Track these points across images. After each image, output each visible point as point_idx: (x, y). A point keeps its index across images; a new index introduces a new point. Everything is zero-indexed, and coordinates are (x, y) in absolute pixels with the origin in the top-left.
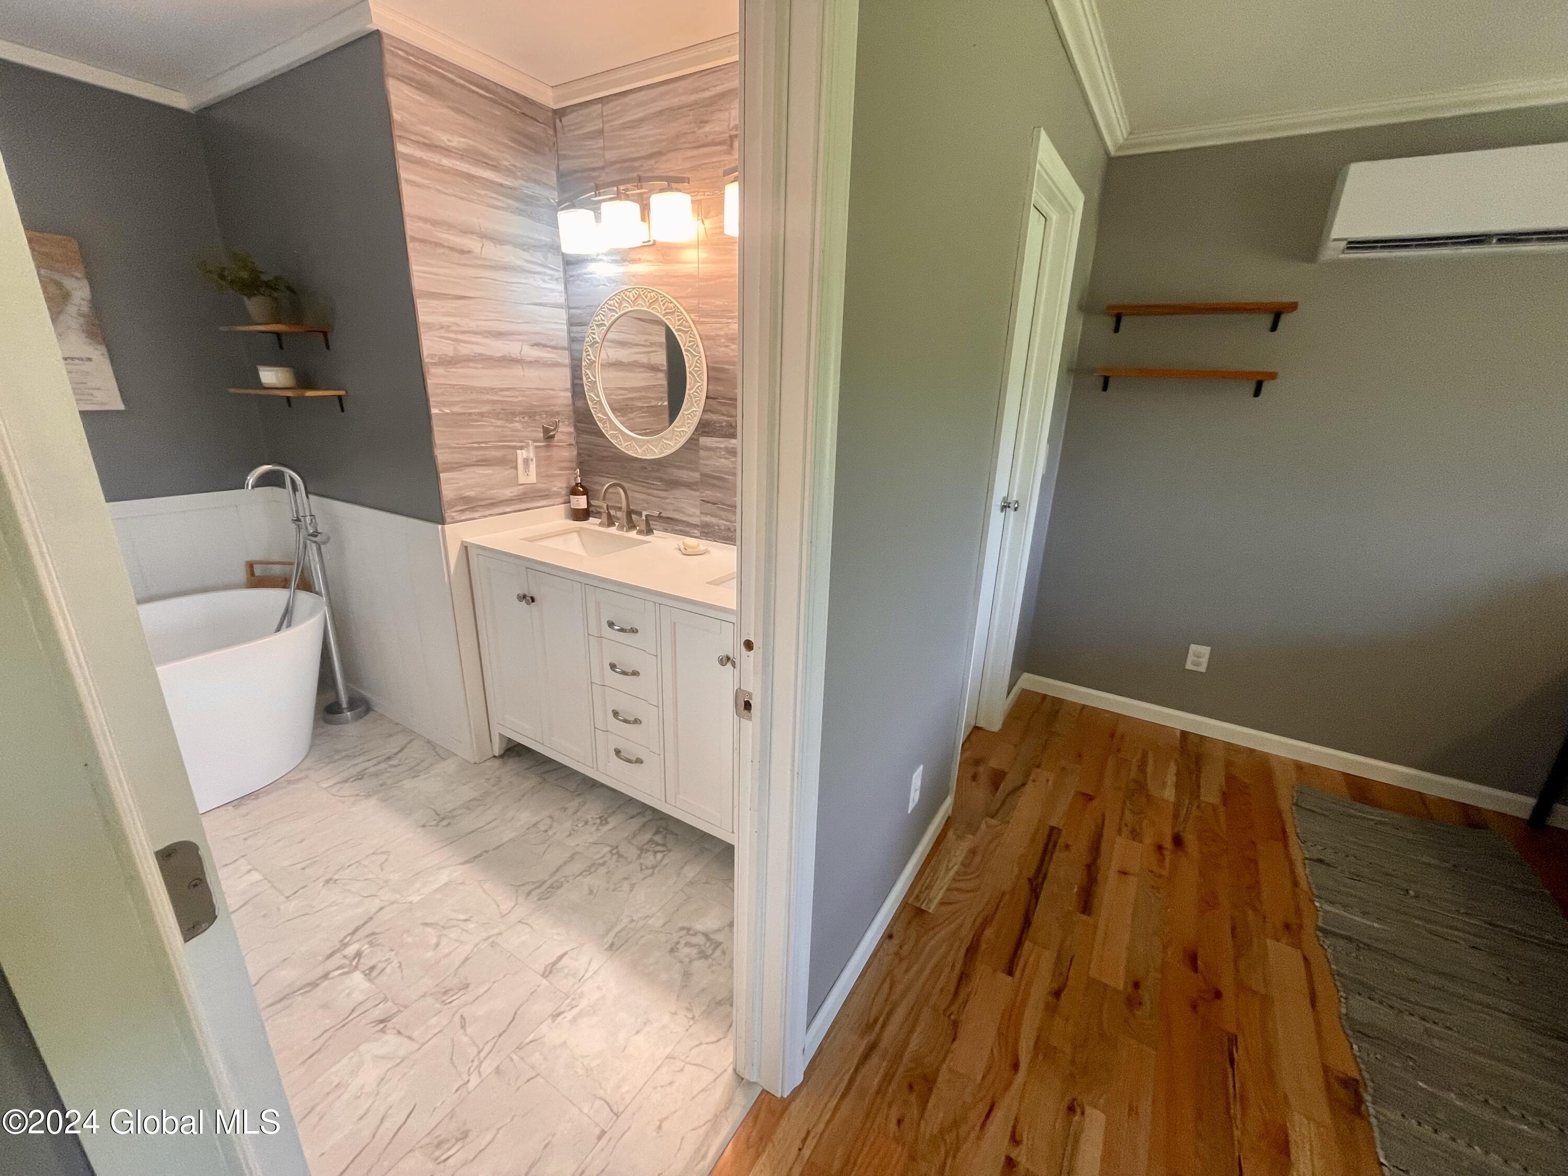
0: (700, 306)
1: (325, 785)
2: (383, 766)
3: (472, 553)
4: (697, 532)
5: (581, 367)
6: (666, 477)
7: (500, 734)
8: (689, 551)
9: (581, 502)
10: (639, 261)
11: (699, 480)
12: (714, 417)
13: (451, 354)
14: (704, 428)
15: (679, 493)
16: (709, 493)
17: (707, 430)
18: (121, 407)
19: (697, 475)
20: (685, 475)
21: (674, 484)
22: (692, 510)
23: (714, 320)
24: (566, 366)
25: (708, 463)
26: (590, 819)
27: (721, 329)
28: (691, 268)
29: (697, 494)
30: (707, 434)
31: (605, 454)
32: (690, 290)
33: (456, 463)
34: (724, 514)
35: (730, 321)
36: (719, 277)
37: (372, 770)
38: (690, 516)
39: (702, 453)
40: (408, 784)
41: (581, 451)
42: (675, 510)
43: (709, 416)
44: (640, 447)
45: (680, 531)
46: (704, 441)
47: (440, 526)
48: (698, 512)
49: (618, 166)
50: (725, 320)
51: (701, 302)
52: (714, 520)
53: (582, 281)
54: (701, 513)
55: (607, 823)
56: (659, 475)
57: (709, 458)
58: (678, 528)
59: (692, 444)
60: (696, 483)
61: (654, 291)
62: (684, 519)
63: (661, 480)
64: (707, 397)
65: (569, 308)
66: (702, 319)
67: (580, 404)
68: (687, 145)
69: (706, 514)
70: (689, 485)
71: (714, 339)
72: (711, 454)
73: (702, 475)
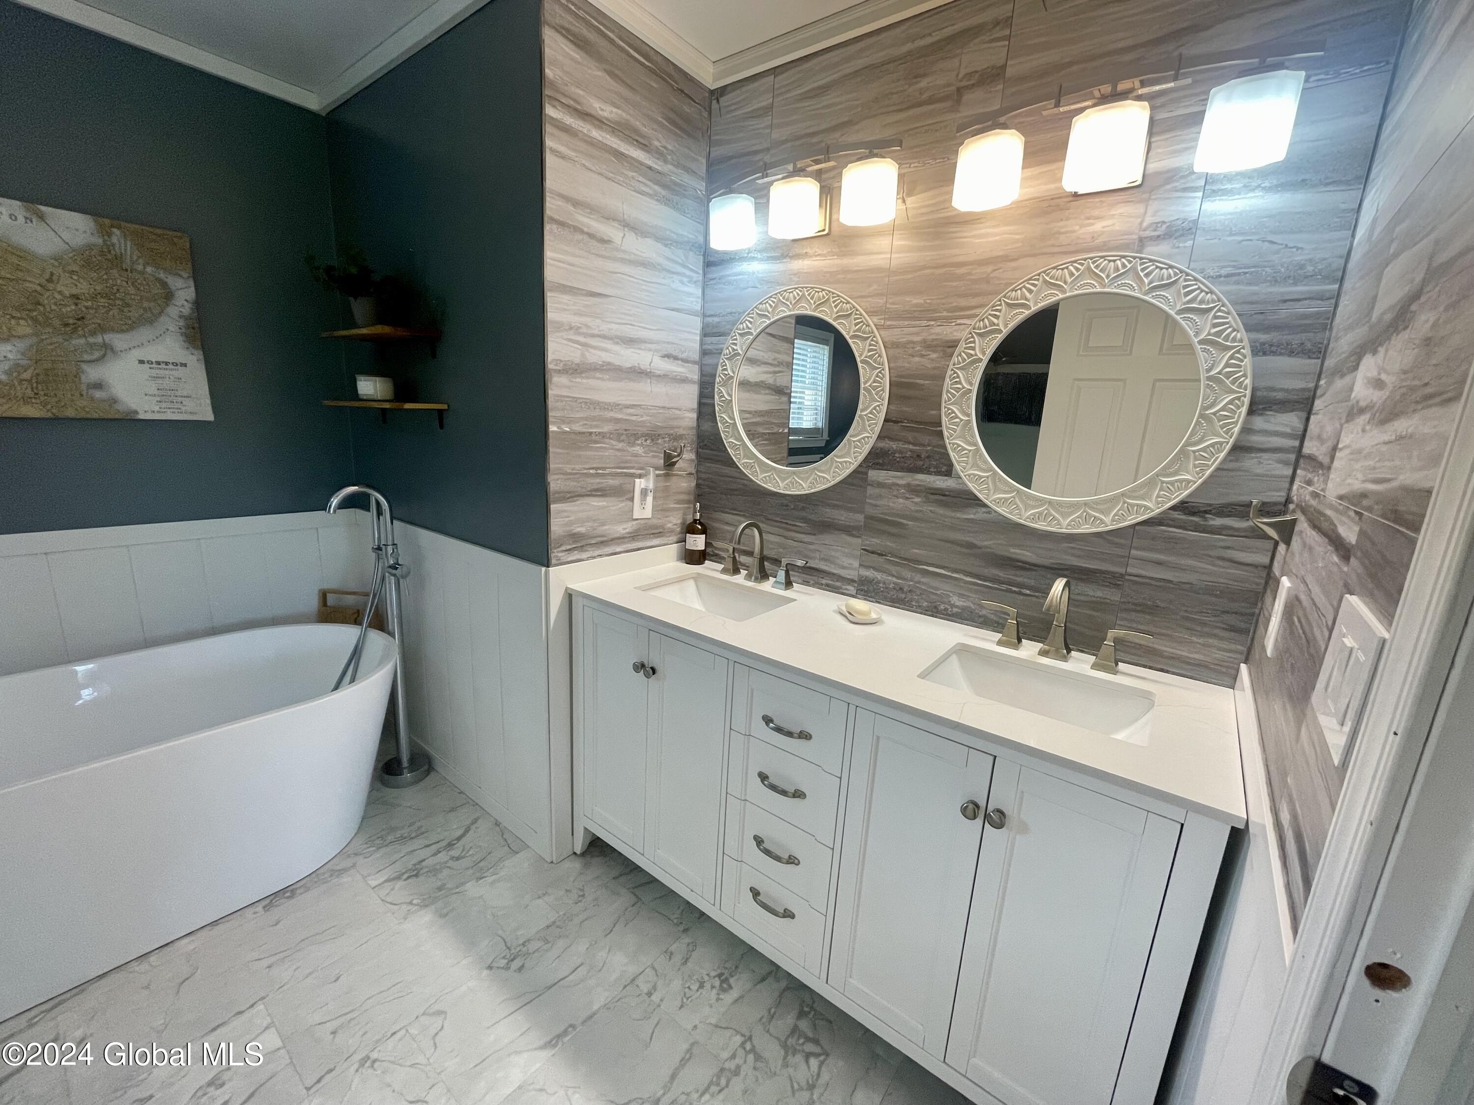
0: (888, 306)
1: (374, 883)
2: (443, 857)
3: (578, 603)
4: (852, 589)
5: (714, 383)
6: (812, 517)
7: (586, 829)
8: (859, 618)
9: (698, 542)
10: (806, 256)
11: (862, 524)
12: (894, 445)
13: (577, 361)
14: (877, 458)
15: (828, 538)
16: (875, 542)
17: (881, 461)
18: (210, 417)
19: (860, 517)
20: (842, 516)
21: (826, 527)
22: (846, 561)
23: (906, 323)
24: (694, 383)
25: (878, 503)
26: (706, 978)
27: (917, 334)
28: (878, 260)
29: (859, 541)
30: (881, 467)
31: (734, 486)
32: (875, 287)
33: (569, 493)
34: (892, 569)
35: (932, 323)
36: (924, 267)
37: (430, 862)
38: (844, 568)
39: (870, 491)
40: (472, 889)
41: (700, 481)
42: (822, 559)
43: (886, 444)
44: (783, 480)
45: (827, 585)
46: (875, 475)
47: (544, 569)
48: (856, 564)
49: (789, 145)
50: (924, 323)
51: (891, 301)
52: (879, 576)
53: (724, 284)
54: (861, 565)
55: (730, 987)
56: (803, 514)
57: (880, 497)
58: (824, 581)
59: (858, 477)
60: (857, 528)
61: (823, 290)
62: (835, 571)
63: (805, 520)
64: (886, 420)
65: (704, 316)
66: (888, 323)
67: (707, 426)
68: (891, 109)
69: (868, 567)
70: (848, 530)
71: (905, 347)
72: (883, 491)
73: (868, 518)
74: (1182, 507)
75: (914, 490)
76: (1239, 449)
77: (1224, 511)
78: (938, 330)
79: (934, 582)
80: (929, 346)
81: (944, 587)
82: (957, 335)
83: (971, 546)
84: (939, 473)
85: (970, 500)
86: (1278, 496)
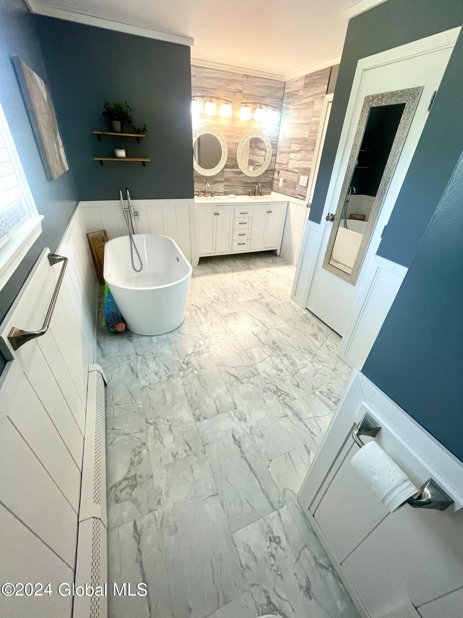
4: (222, 194)
6: (214, 180)
10: (207, 118)
12: (229, 163)
14: (226, 166)
15: (217, 185)
16: (227, 184)
19: (223, 179)
20: (220, 179)
21: (217, 182)
23: (229, 138)
25: (226, 175)
27: (231, 141)
28: (223, 123)
29: (223, 184)
30: (227, 168)
32: (224, 129)
34: (230, 188)
38: (221, 190)
39: (225, 173)
42: (218, 190)
43: (227, 163)
44: (206, 173)
45: (218, 195)
46: (225, 170)
47: (194, 199)
48: (223, 189)
49: (201, 88)
50: (232, 138)
51: (227, 133)
52: (227, 190)
56: (211, 180)
59: (222, 171)
60: (223, 181)
63: (212, 181)
64: (227, 158)
66: (226, 137)
68: (224, 90)
69: (225, 189)
70: (221, 182)
71: (230, 143)
72: (227, 173)
73: (225, 179)
74: (266, 171)
75: (232, 172)
76: (271, 162)
77: (269, 171)
78: (234, 140)
79: (236, 189)
80: (233, 143)
81: (238, 190)
82: (238, 142)
83: (241, 181)
84: (236, 168)
85: (241, 173)
86: (273, 168)
